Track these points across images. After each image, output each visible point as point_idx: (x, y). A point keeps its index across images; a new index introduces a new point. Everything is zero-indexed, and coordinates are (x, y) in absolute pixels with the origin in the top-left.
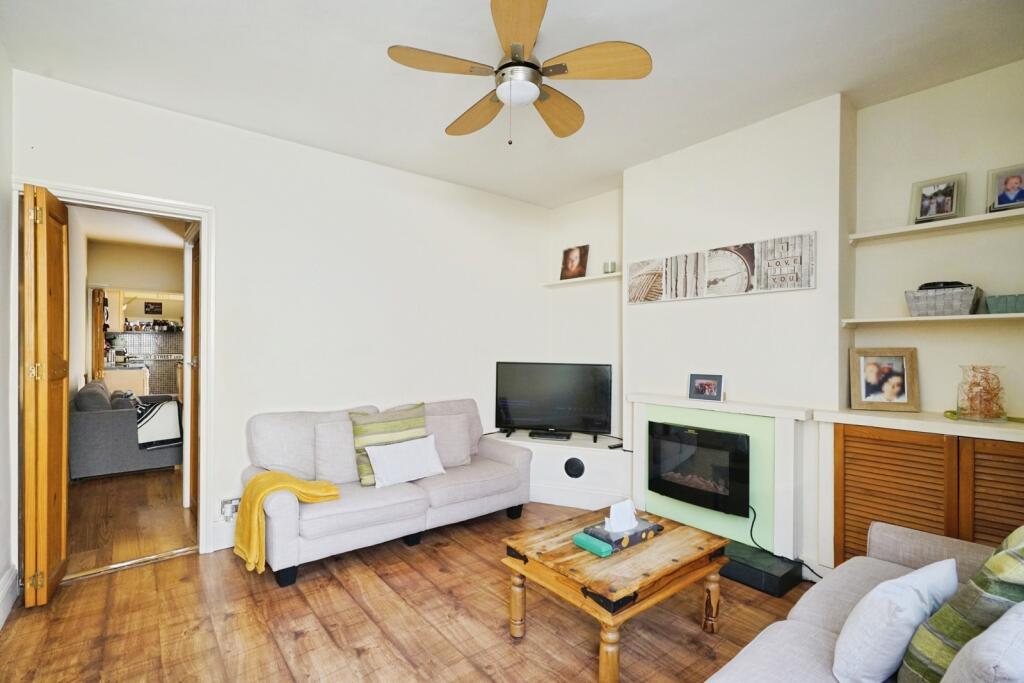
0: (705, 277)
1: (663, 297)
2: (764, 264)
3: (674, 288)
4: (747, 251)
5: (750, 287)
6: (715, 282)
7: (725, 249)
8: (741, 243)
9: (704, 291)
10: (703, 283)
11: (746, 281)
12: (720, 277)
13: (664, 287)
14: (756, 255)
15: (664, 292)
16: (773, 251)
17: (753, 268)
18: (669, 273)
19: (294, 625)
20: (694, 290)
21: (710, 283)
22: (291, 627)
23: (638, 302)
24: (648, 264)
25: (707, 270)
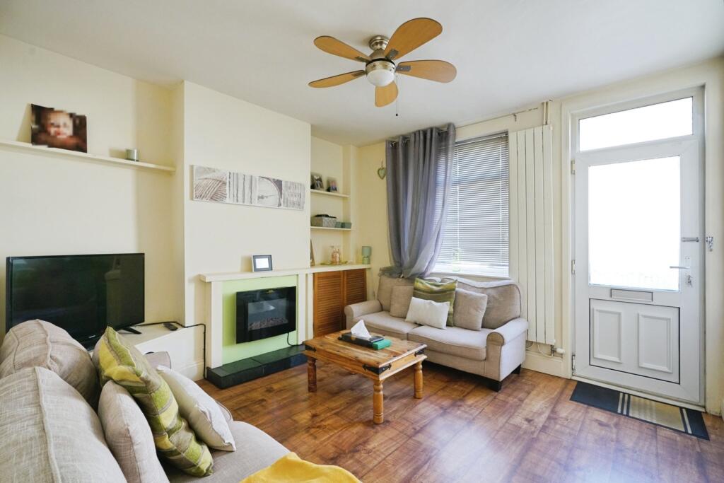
0: (256, 194)
1: (227, 200)
2: (286, 193)
3: (235, 195)
4: (279, 183)
5: (280, 205)
6: (262, 197)
7: (268, 179)
8: (276, 178)
9: (256, 202)
10: (255, 196)
11: (278, 201)
12: (265, 195)
13: (227, 192)
14: (283, 188)
15: (228, 196)
16: (290, 188)
17: (281, 194)
18: (231, 183)
19: (525, 425)
20: (249, 200)
21: (259, 197)
22: (528, 426)
23: (204, 199)
24: (214, 171)
25: (258, 189)
